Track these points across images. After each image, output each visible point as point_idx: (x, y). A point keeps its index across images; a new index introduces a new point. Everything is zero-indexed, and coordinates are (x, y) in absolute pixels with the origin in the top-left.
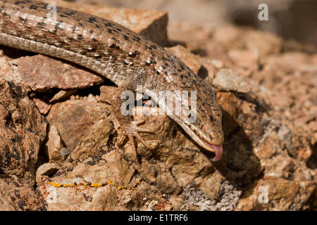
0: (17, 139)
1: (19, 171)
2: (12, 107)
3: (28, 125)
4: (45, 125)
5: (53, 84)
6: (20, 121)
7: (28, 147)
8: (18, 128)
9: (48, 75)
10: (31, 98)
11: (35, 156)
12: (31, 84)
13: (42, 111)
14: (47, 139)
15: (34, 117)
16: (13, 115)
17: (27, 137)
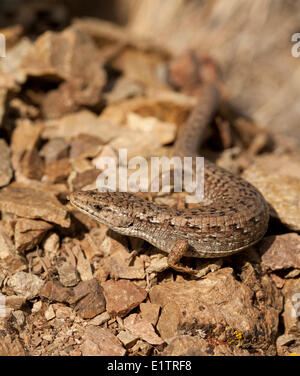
0: (261, 317)
1: (264, 345)
2: (257, 288)
3: (269, 301)
4: (281, 298)
5: (290, 264)
6: (263, 299)
7: (270, 322)
8: (261, 305)
9: (285, 256)
10: (269, 275)
11: (275, 329)
12: (271, 265)
13: (278, 285)
14: (283, 311)
15: (273, 293)
16: (257, 294)
17: (269, 312)
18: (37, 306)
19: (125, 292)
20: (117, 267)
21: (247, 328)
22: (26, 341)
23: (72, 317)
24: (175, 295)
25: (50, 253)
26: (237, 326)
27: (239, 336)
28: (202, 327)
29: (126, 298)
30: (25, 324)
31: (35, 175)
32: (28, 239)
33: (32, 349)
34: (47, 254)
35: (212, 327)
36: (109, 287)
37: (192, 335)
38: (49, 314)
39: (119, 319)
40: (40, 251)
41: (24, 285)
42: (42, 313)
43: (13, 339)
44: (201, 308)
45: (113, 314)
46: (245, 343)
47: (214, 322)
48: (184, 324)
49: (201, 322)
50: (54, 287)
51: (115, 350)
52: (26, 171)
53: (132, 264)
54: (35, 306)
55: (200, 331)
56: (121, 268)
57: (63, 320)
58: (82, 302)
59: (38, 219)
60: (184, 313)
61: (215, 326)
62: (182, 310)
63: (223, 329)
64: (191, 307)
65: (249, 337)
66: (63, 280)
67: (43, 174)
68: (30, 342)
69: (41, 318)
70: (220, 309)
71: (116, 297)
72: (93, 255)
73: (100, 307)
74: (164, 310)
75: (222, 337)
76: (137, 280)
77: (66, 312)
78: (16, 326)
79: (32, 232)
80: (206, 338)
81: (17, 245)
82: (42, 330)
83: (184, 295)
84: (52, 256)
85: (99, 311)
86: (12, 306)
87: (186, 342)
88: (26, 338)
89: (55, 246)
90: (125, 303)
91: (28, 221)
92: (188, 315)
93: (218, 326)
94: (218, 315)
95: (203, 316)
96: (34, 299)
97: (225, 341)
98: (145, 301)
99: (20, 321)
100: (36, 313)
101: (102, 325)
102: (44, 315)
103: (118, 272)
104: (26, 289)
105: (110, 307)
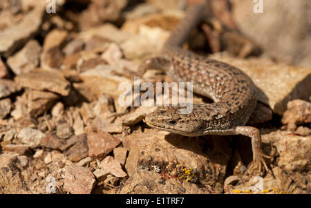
1: (212, 183)
7: (219, 166)
11: (223, 171)
18: (39, 153)
19: (103, 140)
20: (101, 124)
21: (196, 167)
22: (26, 178)
23: (64, 161)
24: (138, 141)
25: (56, 117)
26: (187, 165)
27: (188, 172)
28: (157, 164)
29: (103, 145)
30: (27, 166)
31: (55, 65)
32: (37, 105)
33: (30, 183)
34: (54, 118)
35: (165, 164)
36: (91, 137)
37: (149, 170)
38: (47, 159)
39: (98, 161)
40: (48, 116)
41: (29, 138)
42: (42, 158)
43: (14, 174)
44: (157, 150)
45: (94, 158)
46: (193, 178)
47: (166, 160)
48: (142, 161)
49: (155, 159)
50: (51, 138)
51: (87, 180)
52: (49, 61)
53: (113, 122)
54: (37, 153)
55: (155, 167)
56: (104, 125)
57: (57, 163)
58: (71, 149)
59: (46, 90)
60: (143, 153)
61: (167, 164)
62: (141, 151)
63: (174, 166)
64: (149, 149)
65: (197, 174)
66: (59, 133)
67: (62, 64)
68: (29, 178)
69: (41, 162)
70: (174, 152)
71: (96, 145)
72: (87, 117)
73: (85, 153)
74: (130, 153)
75: (174, 173)
76: (116, 133)
77: (59, 157)
78: (19, 166)
79: (41, 101)
80: (160, 172)
81: (29, 110)
82: (39, 170)
83: (146, 141)
84: (58, 119)
85: (84, 156)
86: (18, 152)
87: (143, 174)
88: (26, 175)
89: (60, 112)
90: (103, 148)
91: (39, 92)
92: (146, 154)
93: (170, 163)
94: (171, 155)
95: (158, 155)
96: (37, 148)
97: (176, 176)
98: (117, 147)
99: (24, 163)
100: (38, 158)
101: (85, 165)
102: (43, 160)
103: (101, 127)
104: (30, 140)
105: (91, 152)
